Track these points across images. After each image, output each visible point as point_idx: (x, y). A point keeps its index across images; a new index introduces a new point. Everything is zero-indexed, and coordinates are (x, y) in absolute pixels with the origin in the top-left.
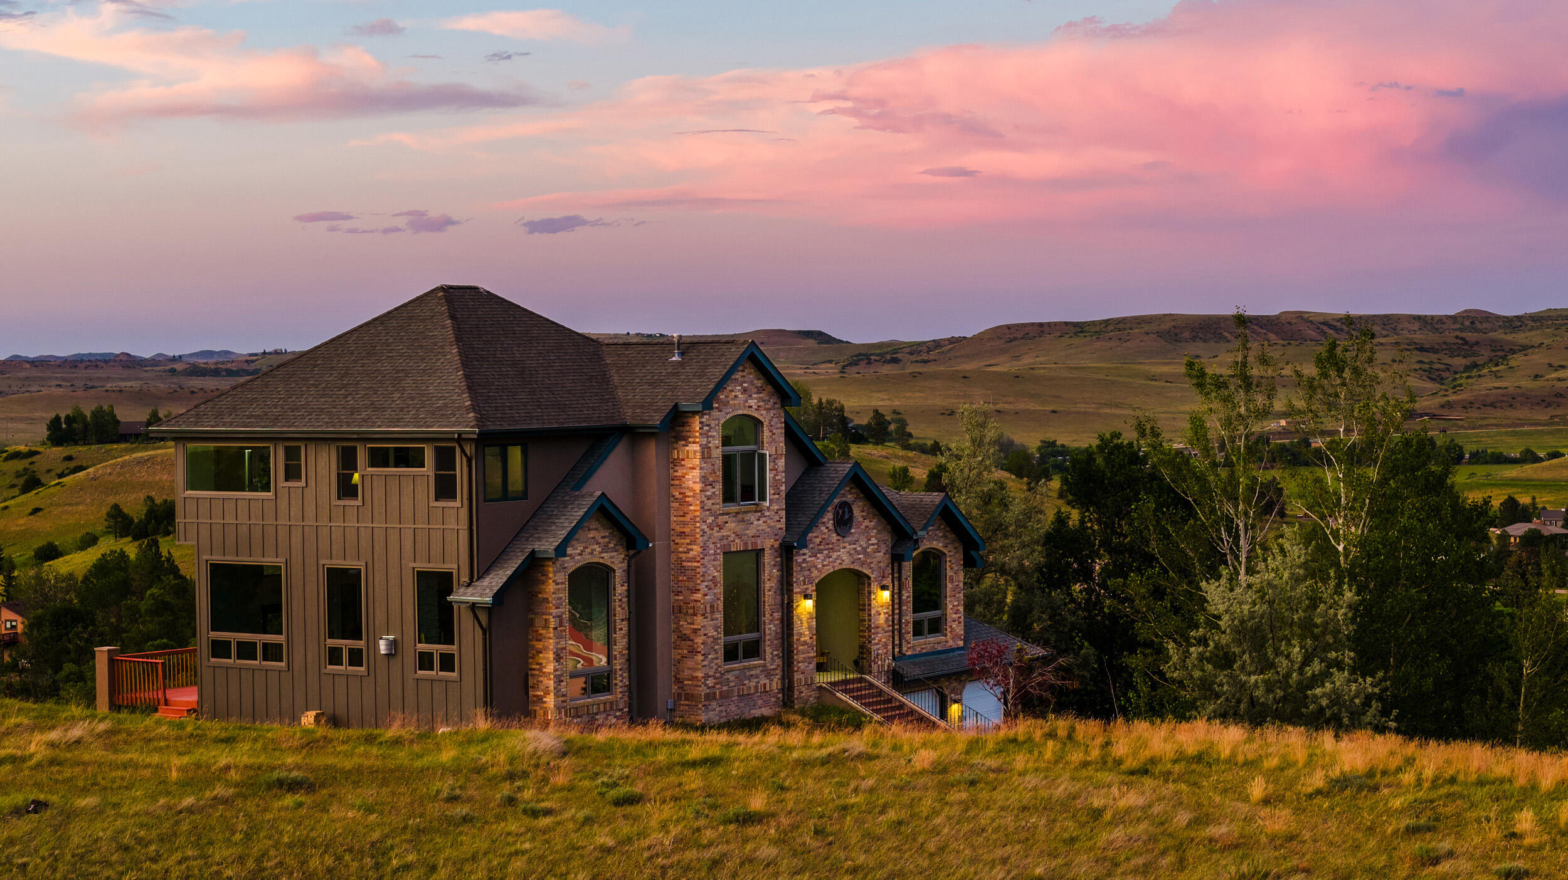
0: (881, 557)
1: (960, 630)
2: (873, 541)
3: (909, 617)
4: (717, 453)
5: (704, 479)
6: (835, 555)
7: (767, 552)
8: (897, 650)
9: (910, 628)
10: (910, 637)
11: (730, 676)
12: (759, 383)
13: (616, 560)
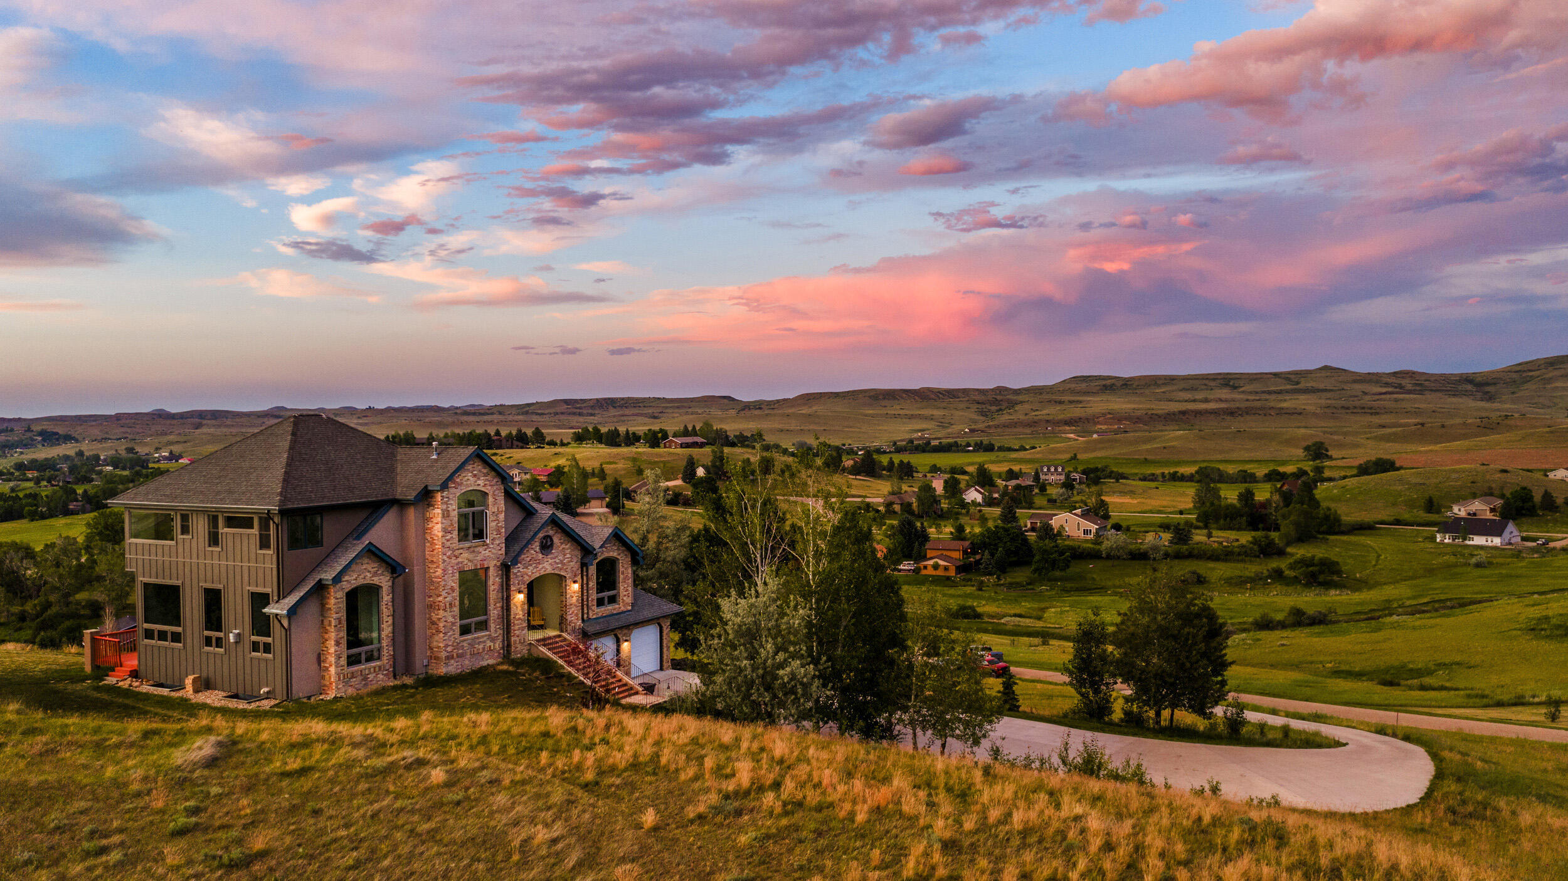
0: (575, 565)
1: (629, 600)
2: (568, 556)
3: (594, 596)
4: (454, 514)
5: (446, 531)
6: (541, 566)
7: (491, 569)
8: (585, 616)
9: (595, 603)
10: (595, 608)
11: (465, 644)
12: (485, 471)
13: (384, 581)
